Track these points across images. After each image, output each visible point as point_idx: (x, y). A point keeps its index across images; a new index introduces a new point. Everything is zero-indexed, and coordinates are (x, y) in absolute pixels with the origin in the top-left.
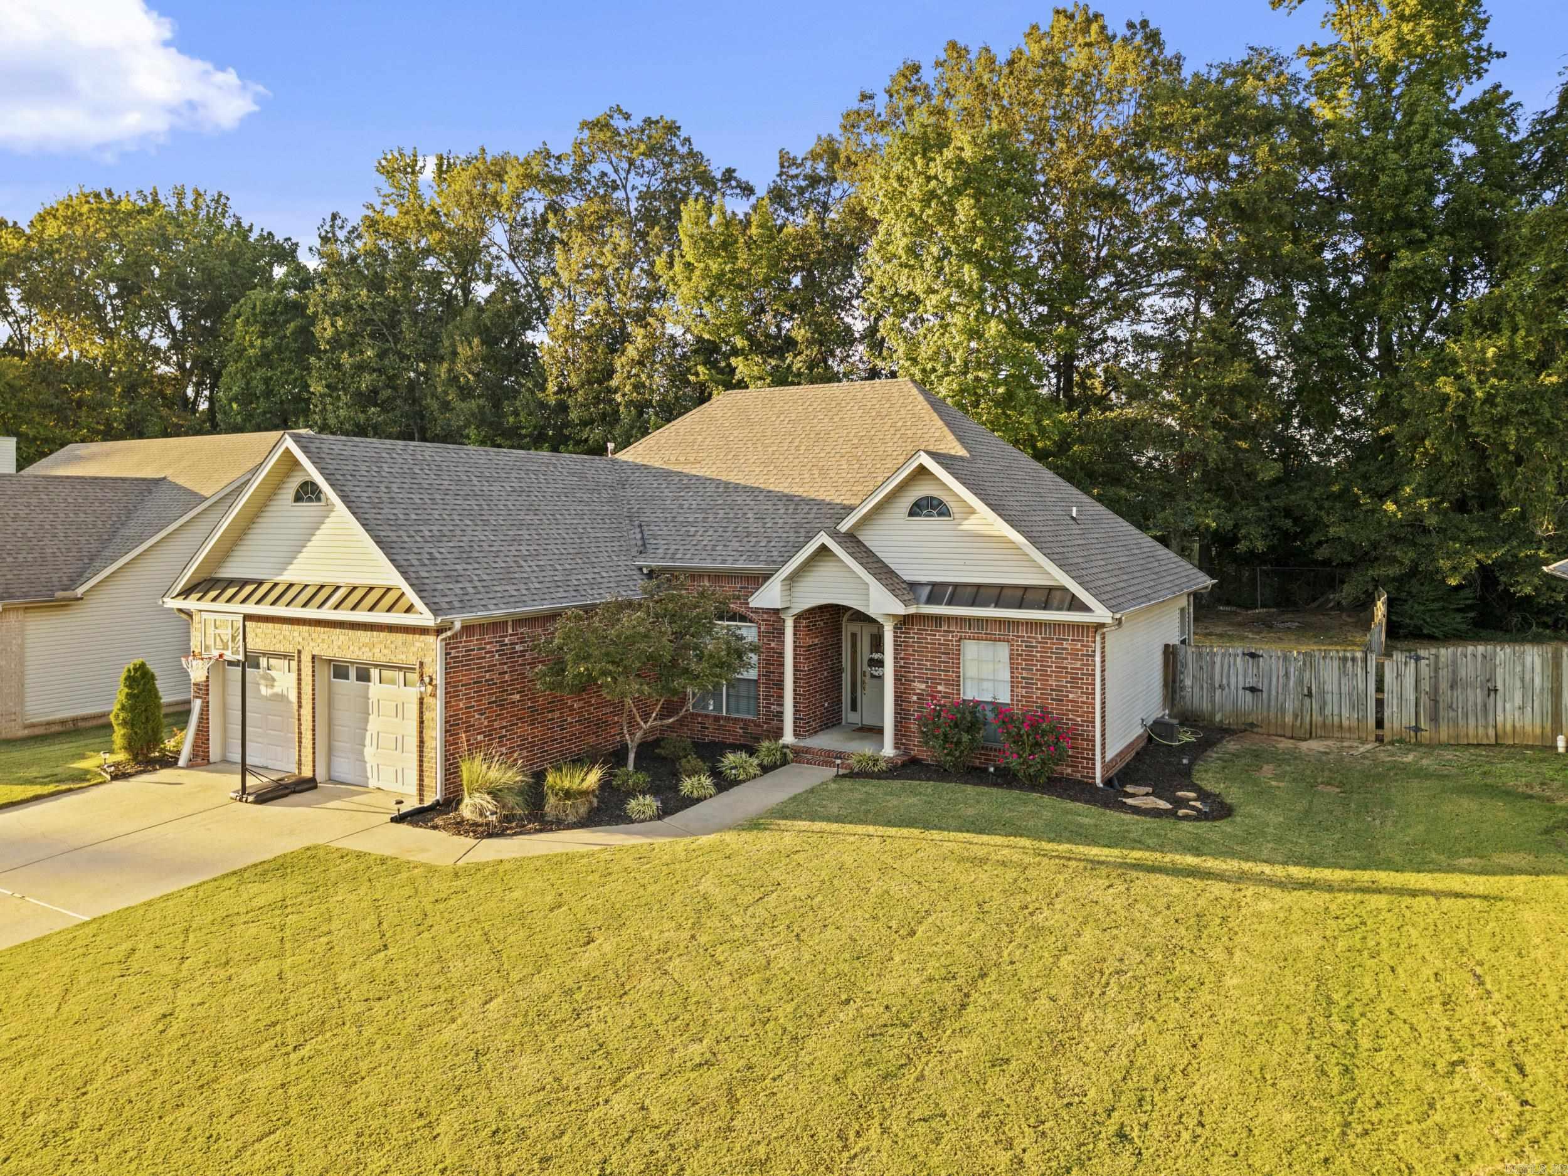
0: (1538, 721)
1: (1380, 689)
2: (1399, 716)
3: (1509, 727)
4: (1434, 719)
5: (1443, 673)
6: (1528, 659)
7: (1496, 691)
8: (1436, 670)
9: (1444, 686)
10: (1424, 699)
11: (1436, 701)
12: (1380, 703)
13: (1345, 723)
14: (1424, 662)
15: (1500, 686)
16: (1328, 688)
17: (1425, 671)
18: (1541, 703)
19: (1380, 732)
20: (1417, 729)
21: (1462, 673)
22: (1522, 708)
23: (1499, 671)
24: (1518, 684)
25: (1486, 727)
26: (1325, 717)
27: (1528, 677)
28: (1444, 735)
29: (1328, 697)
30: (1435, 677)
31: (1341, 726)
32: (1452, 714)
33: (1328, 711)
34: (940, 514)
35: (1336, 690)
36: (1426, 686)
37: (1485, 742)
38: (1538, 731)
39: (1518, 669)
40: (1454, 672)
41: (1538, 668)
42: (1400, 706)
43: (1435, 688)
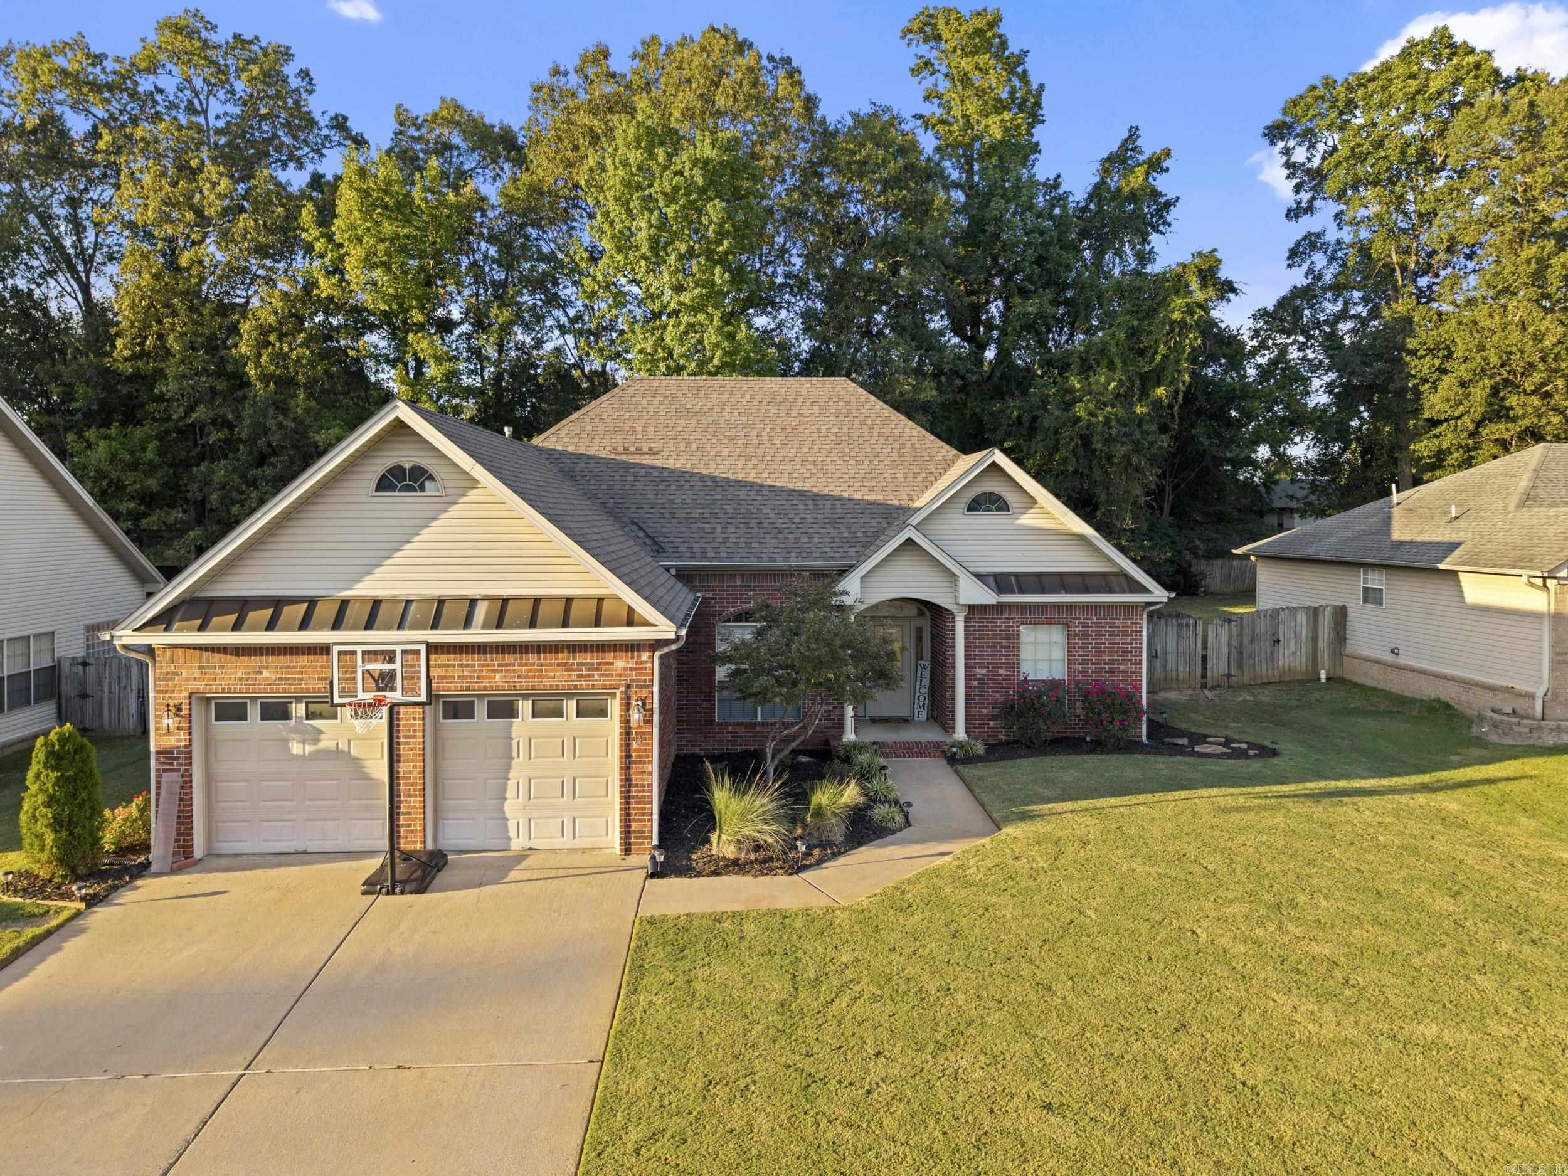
0: (1304, 661)
1: (1205, 647)
2: (1218, 667)
3: (1286, 668)
4: (1240, 666)
5: (1246, 631)
6: (1299, 617)
7: (1278, 641)
8: (1242, 628)
9: (1246, 640)
10: (1234, 653)
11: (1241, 653)
12: (1204, 659)
13: (1181, 676)
14: (1234, 624)
15: (1281, 638)
16: (1169, 649)
17: (1234, 631)
18: (1305, 649)
19: (1204, 681)
20: (1229, 675)
21: (1257, 631)
22: (1294, 653)
23: (1281, 627)
24: (1293, 636)
25: (1273, 669)
26: (1166, 672)
27: (1298, 630)
28: (1246, 679)
29: (1169, 657)
30: (1240, 635)
31: (1177, 679)
32: (1251, 662)
33: (1169, 668)
34: (999, 509)
35: (1174, 651)
36: (1235, 643)
37: (1273, 680)
38: (1304, 668)
39: (1293, 624)
40: (1253, 630)
41: (1304, 623)
42: (1218, 658)
43: (1241, 644)
